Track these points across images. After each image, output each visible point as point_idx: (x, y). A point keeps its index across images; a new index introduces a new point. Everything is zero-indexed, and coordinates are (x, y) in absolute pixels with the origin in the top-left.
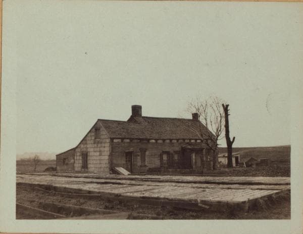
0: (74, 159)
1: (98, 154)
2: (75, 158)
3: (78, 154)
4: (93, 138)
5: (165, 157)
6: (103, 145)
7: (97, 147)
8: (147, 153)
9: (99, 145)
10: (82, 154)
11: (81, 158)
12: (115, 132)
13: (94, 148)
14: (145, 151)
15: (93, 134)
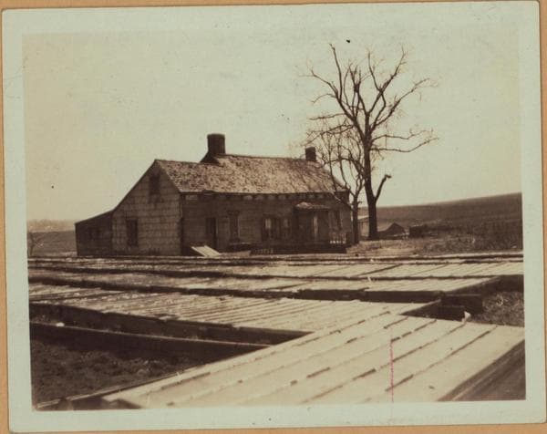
0: (111, 230)
1: (158, 220)
2: (114, 228)
3: (119, 222)
4: (146, 193)
5: (268, 224)
6: (167, 205)
7: (155, 209)
8: (240, 218)
9: (159, 206)
10: (127, 221)
11: (124, 228)
12: (186, 183)
13: (149, 210)
14: (237, 215)
15: (147, 186)
